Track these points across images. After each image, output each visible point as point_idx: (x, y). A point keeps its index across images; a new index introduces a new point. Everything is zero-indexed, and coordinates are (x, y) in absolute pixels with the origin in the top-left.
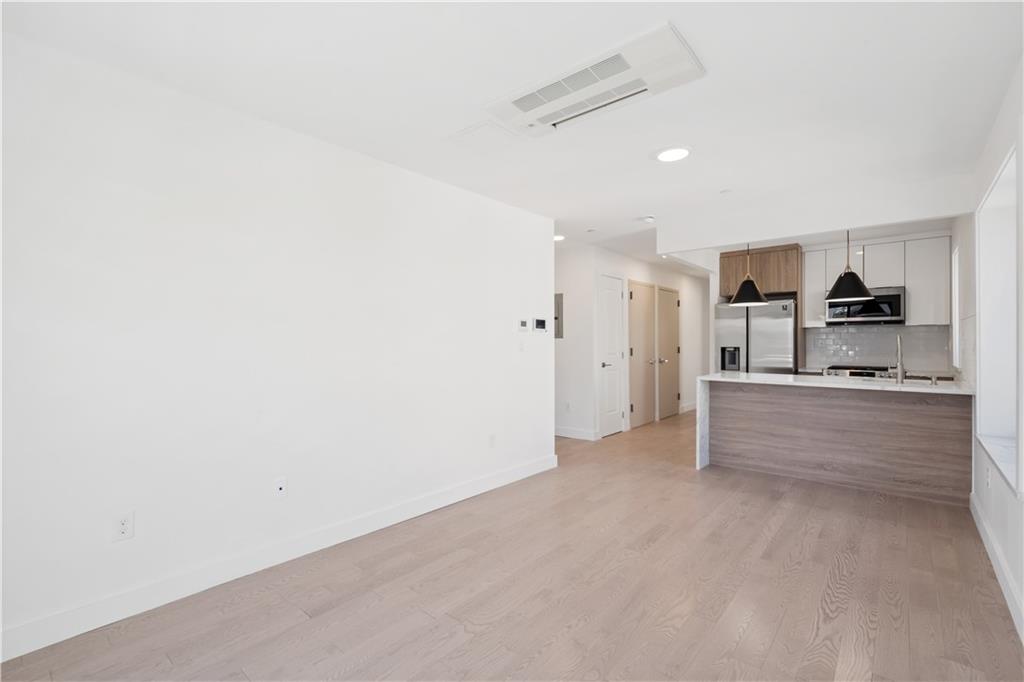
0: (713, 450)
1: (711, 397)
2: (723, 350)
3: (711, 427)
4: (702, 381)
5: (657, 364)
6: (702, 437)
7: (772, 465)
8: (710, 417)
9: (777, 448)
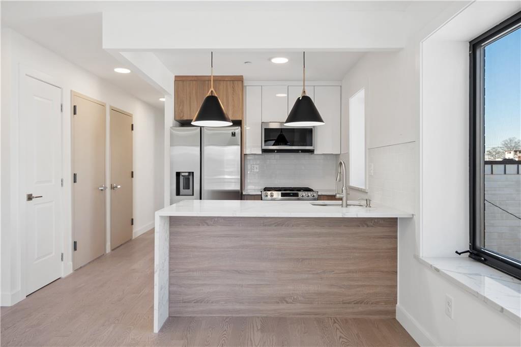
0: (173, 299)
1: (171, 234)
2: (178, 174)
3: (170, 270)
4: (162, 217)
5: (108, 191)
6: (161, 288)
7: (238, 307)
8: (170, 258)
9: (242, 286)
